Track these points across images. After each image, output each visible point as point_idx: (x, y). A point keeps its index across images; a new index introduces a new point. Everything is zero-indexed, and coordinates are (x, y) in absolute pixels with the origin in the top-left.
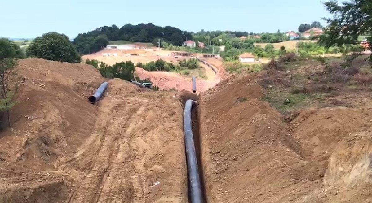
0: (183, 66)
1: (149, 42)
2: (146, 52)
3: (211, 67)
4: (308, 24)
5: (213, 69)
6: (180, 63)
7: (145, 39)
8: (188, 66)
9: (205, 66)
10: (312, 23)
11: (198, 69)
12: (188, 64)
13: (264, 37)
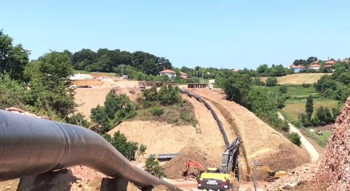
0: (152, 100)
1: (112, 71)
2: (103, 83)
3: (204, 102)
4: (303, 59)
5: (206, 105)
6: (145, 95)
7: (106, 67)
8: (160, 100)
9: (192, 100)
10: (308, 58)
11: (180, 104)
12: (160, 96)
13: (261, 70)
